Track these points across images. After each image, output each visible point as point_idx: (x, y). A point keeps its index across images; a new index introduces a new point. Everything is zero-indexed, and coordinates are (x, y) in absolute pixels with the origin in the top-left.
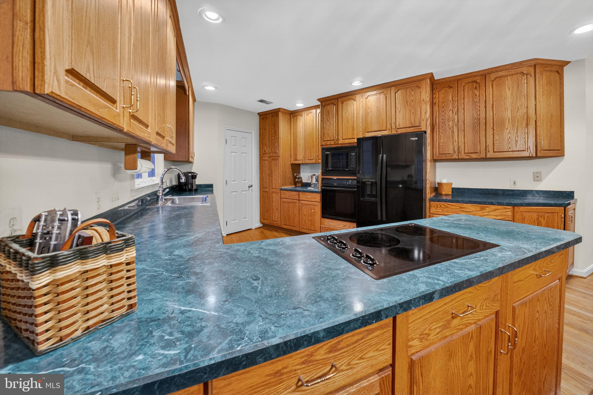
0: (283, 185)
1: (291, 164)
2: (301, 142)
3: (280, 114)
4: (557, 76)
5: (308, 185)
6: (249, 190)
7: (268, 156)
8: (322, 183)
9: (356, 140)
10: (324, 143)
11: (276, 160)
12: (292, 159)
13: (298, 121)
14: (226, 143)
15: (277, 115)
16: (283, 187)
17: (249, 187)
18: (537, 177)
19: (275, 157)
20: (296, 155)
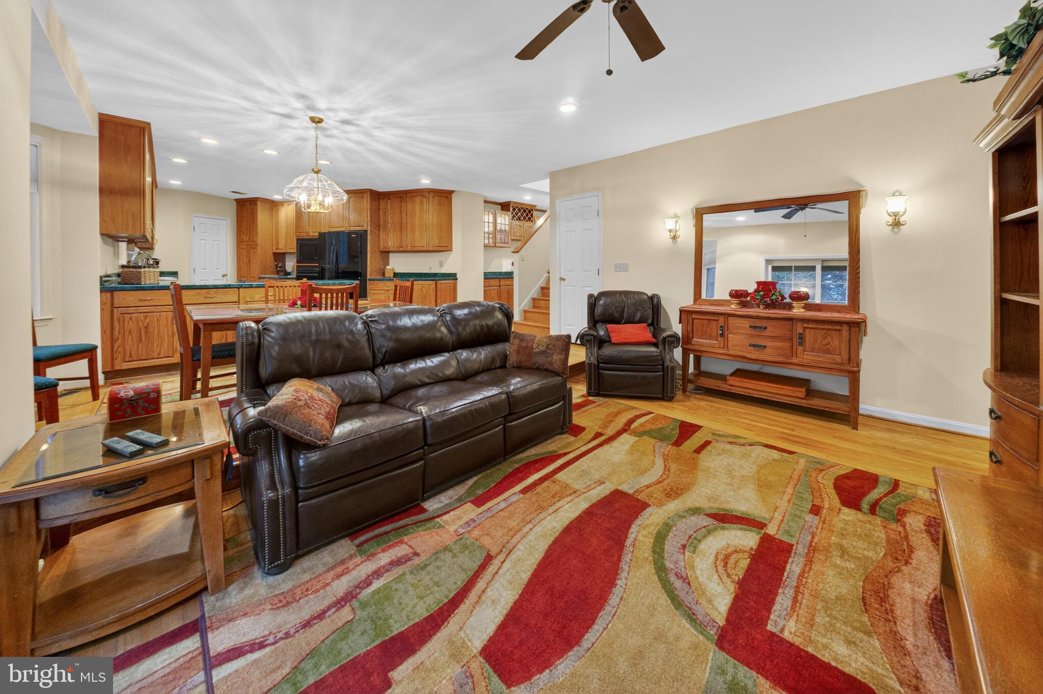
0: (261, 274)
1: (273, 253)
2: (283, 231)
3: (259, 204)
4: (446, 200)
5: (289, 274)
6: (222, 279)
7: (246, 243)
8: (297, 271)
9: (317, 234)
10: (298, 234)
11: (254, 248)
12: (274, 249)
13: (280, 210)
14: (194, 230)
15: (256, 204)
16: (261, 276)
17: (223, 276)
18: (441, 265)
19: (252, 245)
20: (278, 244)
